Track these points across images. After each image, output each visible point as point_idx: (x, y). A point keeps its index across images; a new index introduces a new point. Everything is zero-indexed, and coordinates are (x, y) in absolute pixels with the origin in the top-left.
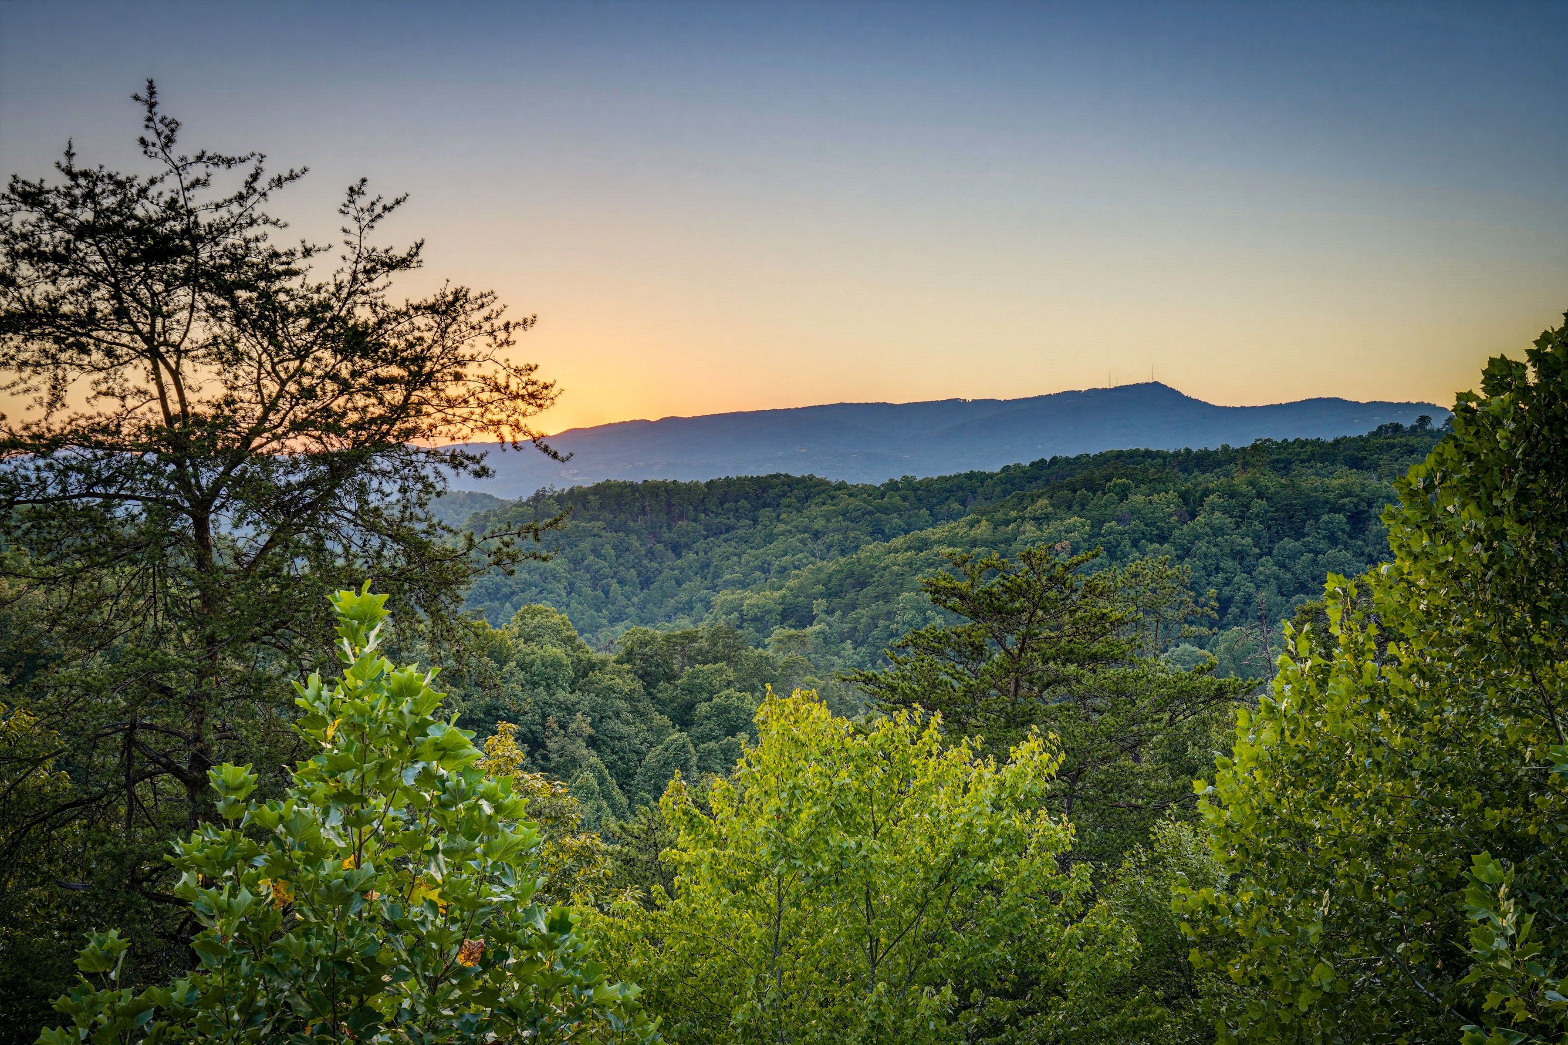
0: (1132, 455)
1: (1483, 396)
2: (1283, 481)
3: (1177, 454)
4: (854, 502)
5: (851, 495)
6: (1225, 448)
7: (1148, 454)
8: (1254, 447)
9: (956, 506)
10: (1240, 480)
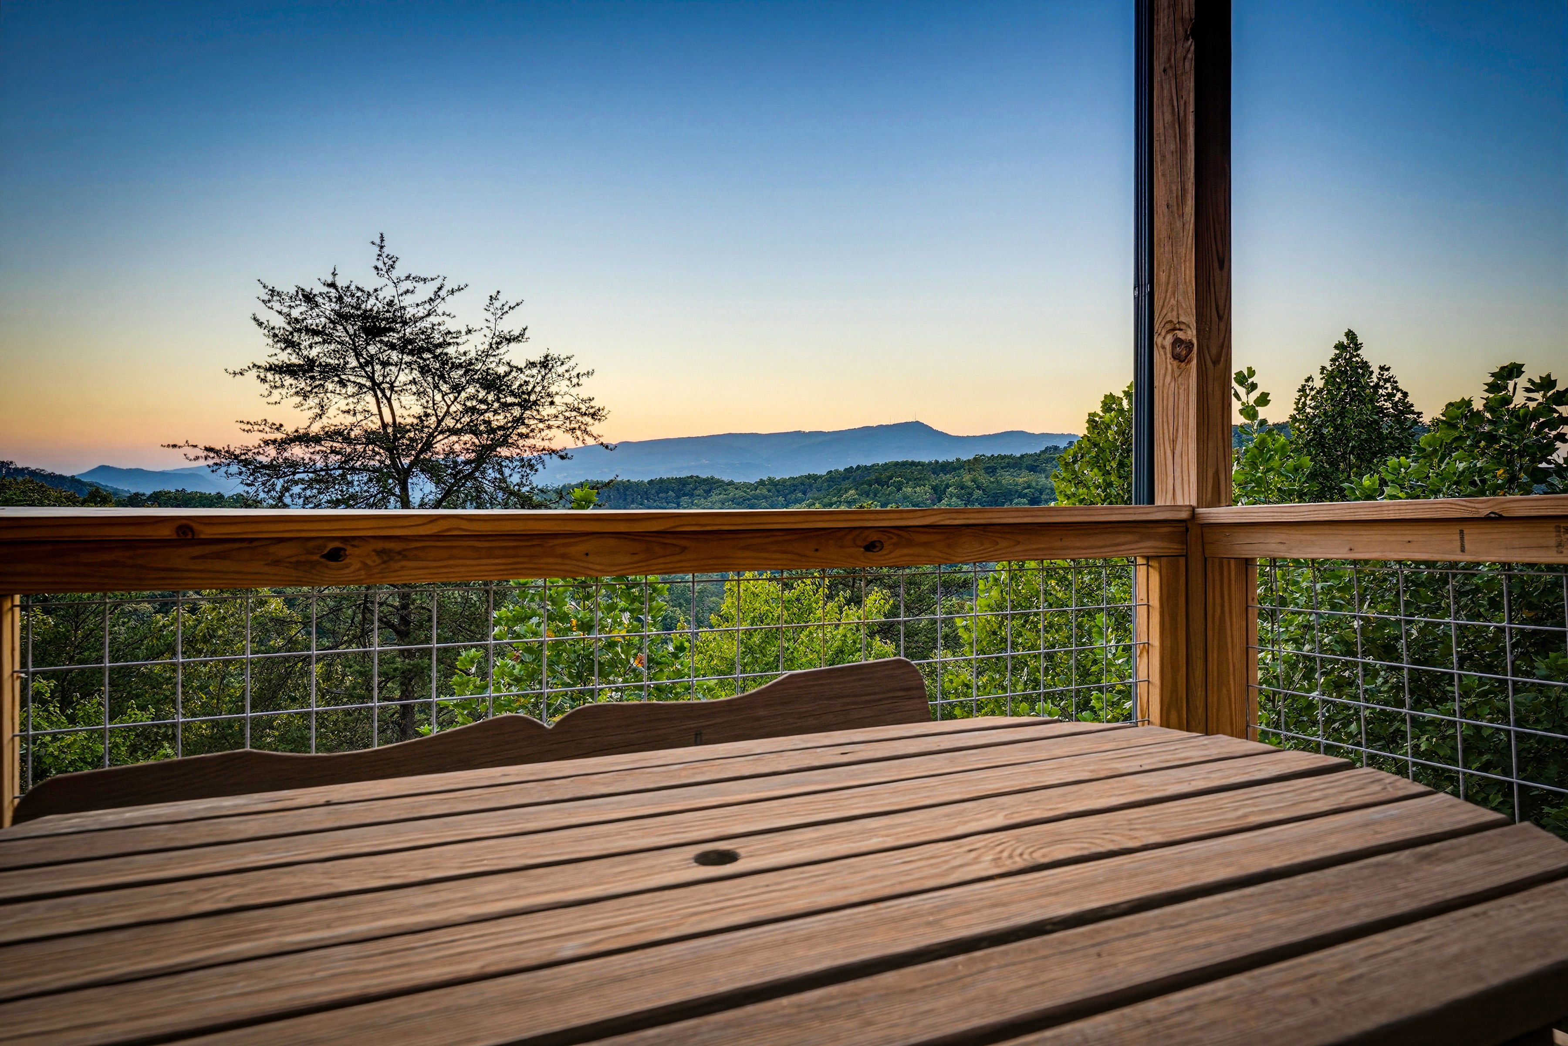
0: (904, 464)
1: (1101, 414)
2: (992, 479)
3: (930, 463)
4: (739, 493)
5: (736, 489)
6: (958, 460)
7: (913, 464)
8: (975, 459)
9: (800, 495)
10: (967, 478)
